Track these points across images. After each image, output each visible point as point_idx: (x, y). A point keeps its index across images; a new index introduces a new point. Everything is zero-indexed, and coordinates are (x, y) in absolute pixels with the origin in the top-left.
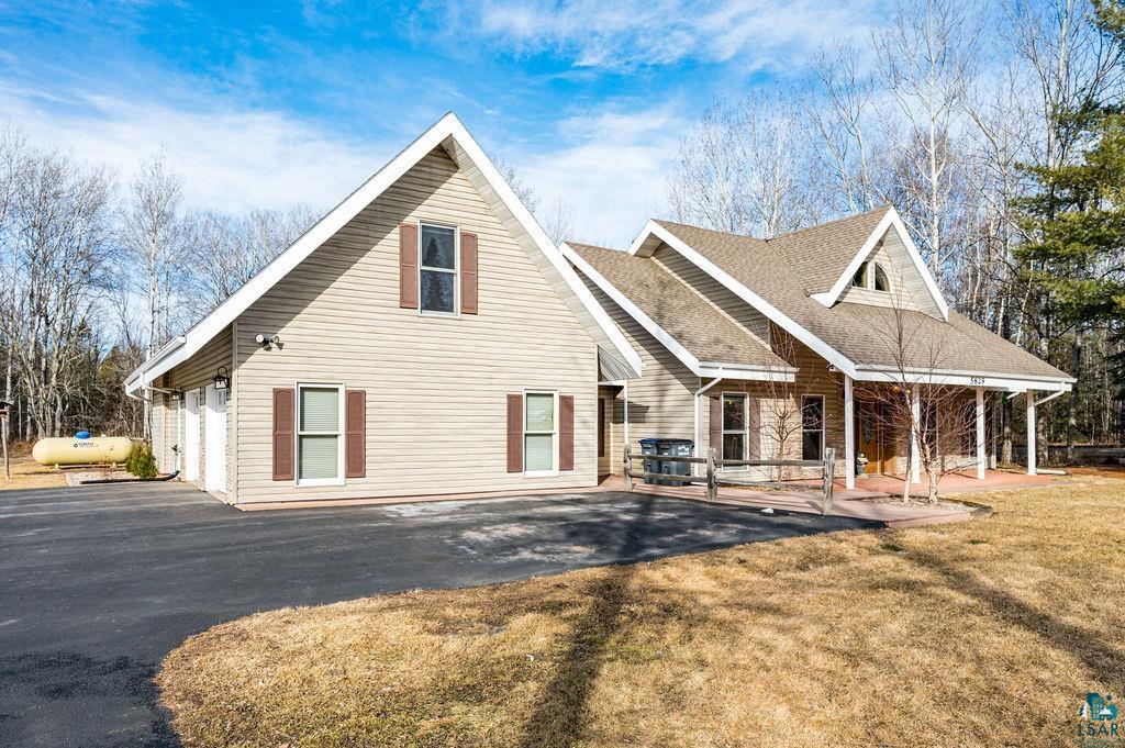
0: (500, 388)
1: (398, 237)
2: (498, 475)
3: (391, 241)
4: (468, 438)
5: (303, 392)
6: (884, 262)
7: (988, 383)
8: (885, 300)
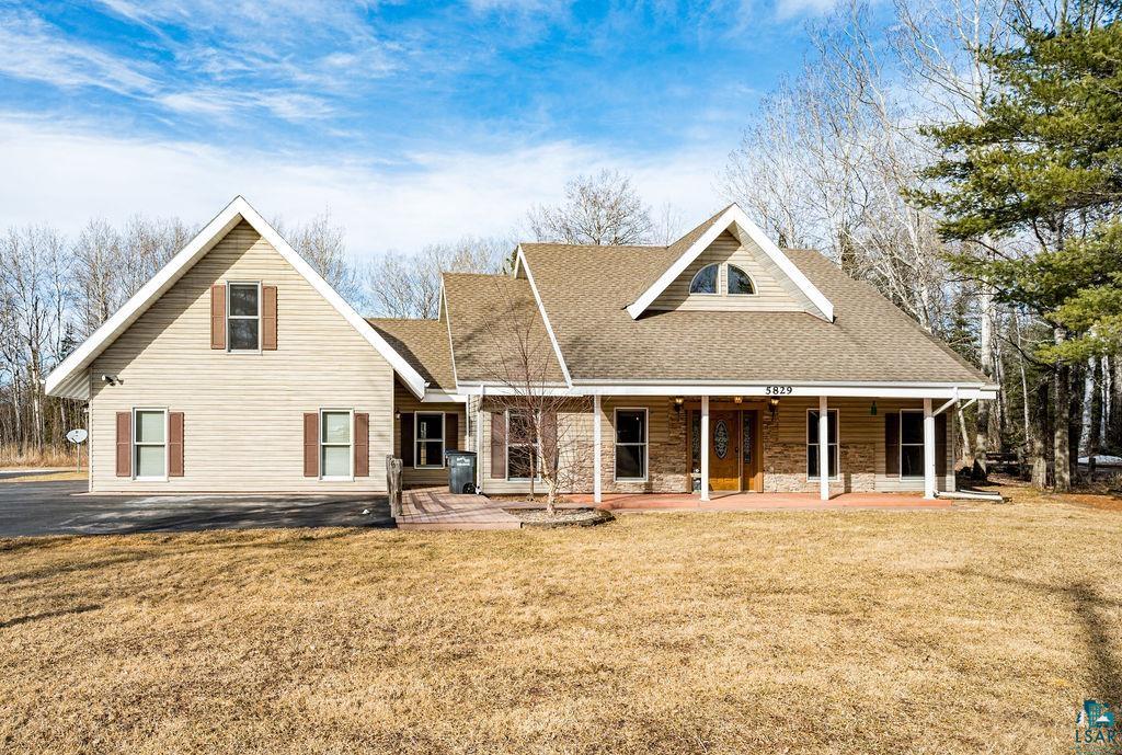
0: (299, 408)
1: (209, 296)
2: (296, 478)
3: (204, 301)
4: (269, 448)
5: (139, 414)
6: (745, 263)
7: (797, 392)
8: (748, 304)
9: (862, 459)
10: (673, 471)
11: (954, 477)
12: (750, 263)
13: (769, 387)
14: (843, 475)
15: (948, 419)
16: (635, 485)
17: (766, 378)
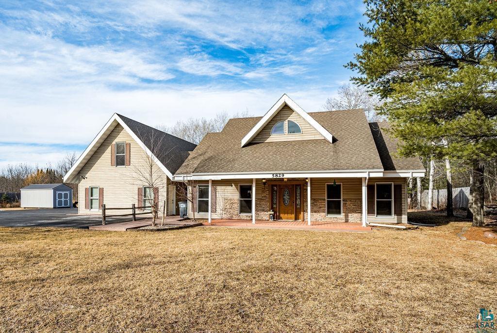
0: (137, 186)
1: (111, 148)
3: (109, 150)
4: (128, 200)
5: (92, 189)
6: (295, 119)
7: (287, 176)
8: (297, 137)
9: (354, 207)
10: (263, 211)
11: (406, 217)
12: (298, 119)
13: (273, 174)
14: (344, 214)
15: (402, 187)
16: (247, 216)
17: (273, 170)
